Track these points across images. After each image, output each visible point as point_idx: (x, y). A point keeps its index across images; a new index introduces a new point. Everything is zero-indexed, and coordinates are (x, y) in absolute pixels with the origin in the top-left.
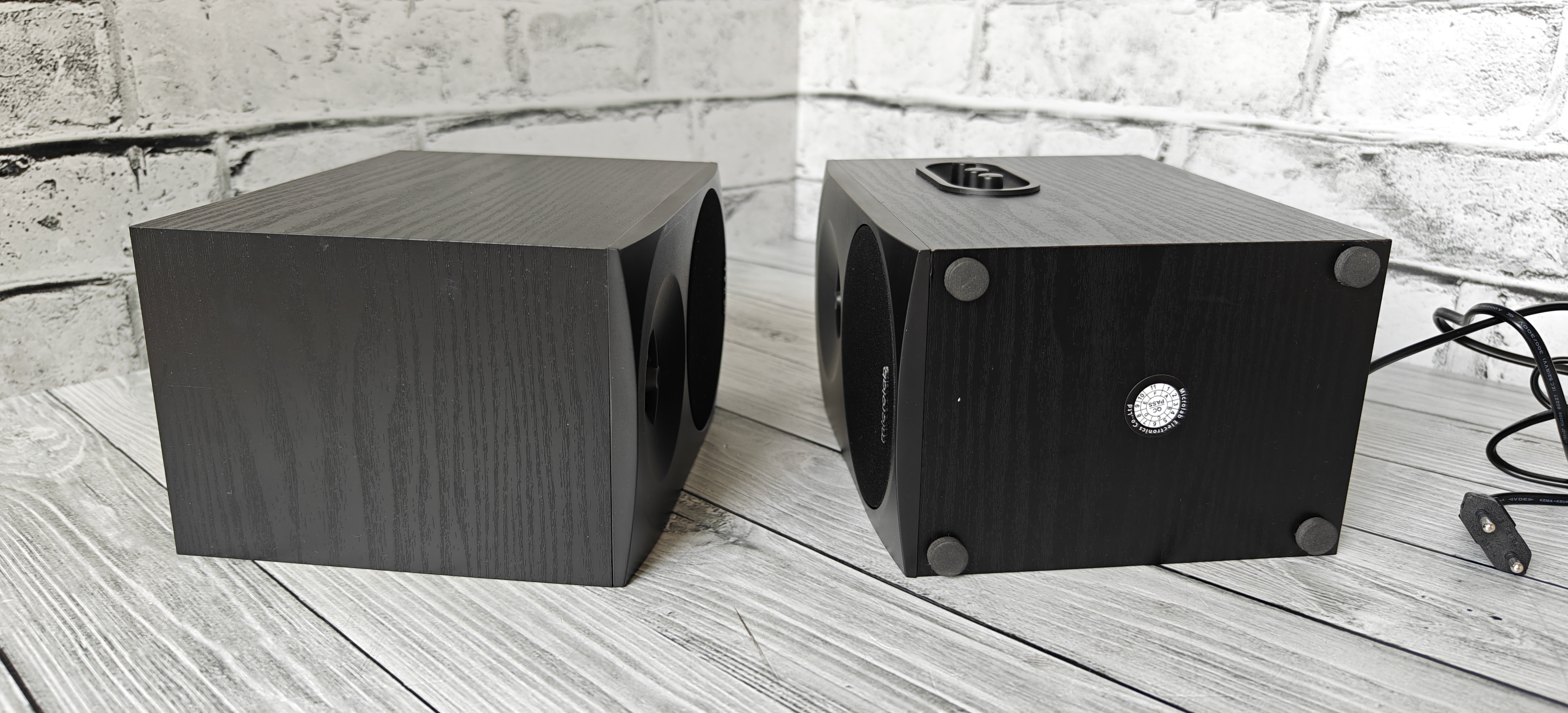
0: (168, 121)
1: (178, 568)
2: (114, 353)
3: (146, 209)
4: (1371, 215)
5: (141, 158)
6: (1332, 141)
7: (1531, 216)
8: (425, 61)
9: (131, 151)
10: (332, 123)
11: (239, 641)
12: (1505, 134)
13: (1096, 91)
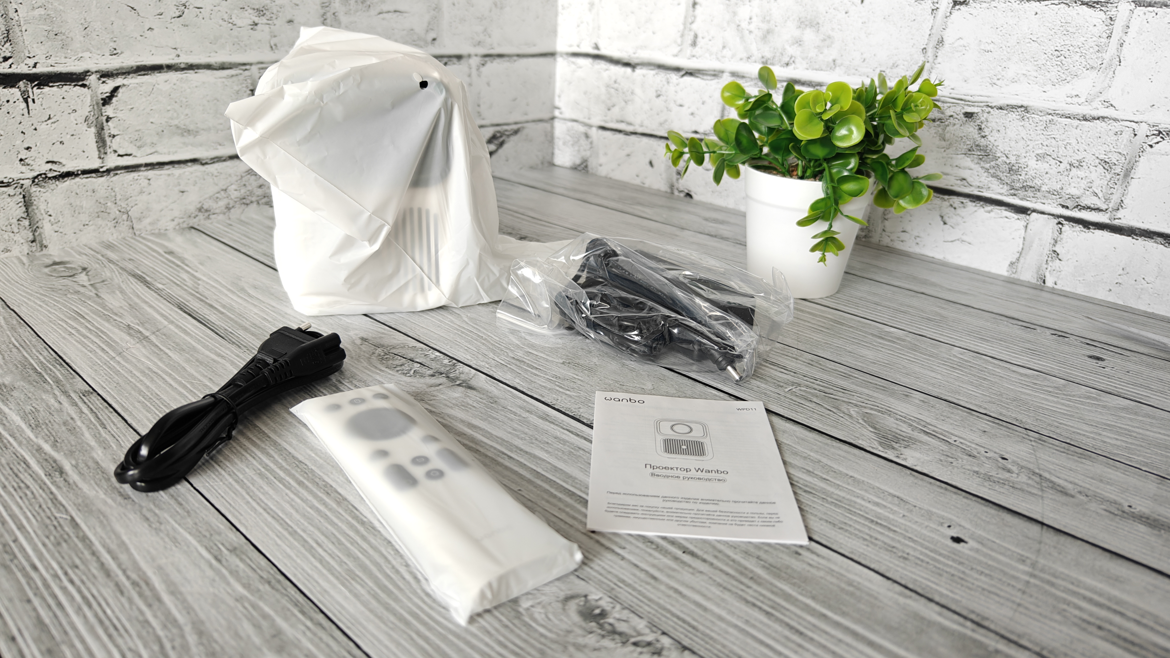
0: (51, 61)
1: (42, 399)
2: (15, 238)
3: (36, 129)
4: (969, 159)
5: (30, 90)
6: (943, 102)
7: (1084, 164)
8: (257, 20)
9: (21, 84)
10: (183, 66)
11: (77, 452)
12: (1069, 100)
13: (774, 58)
